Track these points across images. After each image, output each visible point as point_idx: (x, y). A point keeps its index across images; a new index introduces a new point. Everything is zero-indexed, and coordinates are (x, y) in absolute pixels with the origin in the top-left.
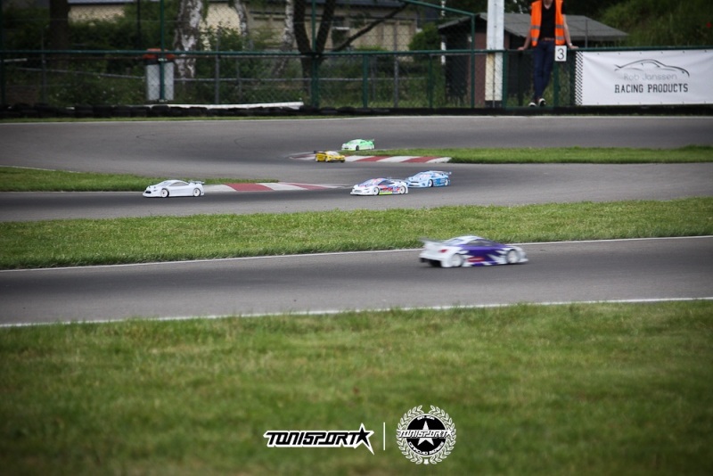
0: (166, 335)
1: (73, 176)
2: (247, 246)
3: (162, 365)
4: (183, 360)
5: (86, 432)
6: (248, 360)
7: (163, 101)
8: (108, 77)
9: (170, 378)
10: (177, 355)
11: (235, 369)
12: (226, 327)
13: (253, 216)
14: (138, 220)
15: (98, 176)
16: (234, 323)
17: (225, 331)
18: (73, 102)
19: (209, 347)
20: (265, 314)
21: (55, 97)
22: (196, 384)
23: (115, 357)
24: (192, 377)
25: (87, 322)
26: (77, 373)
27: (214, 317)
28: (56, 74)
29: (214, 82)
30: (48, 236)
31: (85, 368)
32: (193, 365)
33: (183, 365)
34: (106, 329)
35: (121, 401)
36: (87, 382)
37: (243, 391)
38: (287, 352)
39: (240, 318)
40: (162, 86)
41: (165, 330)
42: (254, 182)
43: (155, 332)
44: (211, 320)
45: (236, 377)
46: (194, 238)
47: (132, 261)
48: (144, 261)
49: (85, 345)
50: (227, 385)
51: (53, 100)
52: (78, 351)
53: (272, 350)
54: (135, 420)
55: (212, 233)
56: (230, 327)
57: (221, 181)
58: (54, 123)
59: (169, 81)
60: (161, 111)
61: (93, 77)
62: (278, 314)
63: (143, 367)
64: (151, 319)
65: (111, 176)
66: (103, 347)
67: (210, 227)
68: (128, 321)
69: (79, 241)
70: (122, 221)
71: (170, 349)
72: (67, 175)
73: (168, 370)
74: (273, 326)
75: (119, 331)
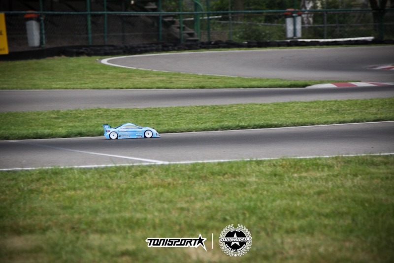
0: (301, 167)
1: (247, 80)
2: (344, 118)
3: (300, 183)
4: (311, 180)
5: (261, 219)
6: (348, 180)
7: (295, 38)
8: (266, 26)
9: (305, 190)
10: (308, 177)
11: (340, 185)
12: (334, 162)
13: (347, 101)
14: (284, 103)
15: (261, 80)
16: (339, 160)
17: (334, 164)
18: (246, 39)
19: (325, 173)
20: (356, 155)
21: (236, 37)
22: (319, 193)
23: (274, 178)
24: (317, 190)
25: (259, 159)
26: (255, 186)
27: (328, 156)
28: (237, 24)
29: (324, 27)
30: (234, 113)
31: (258, 184)
32: (317, 183)
33: (311, 183)
34: (269, 163)
35: (278, 202)
36: (260, 192)
37: (346, 197)
38: (369, 176)
39: (342, 157)
40: (295, 30)
41: (301, 164)
42: (347, 82)
43: (295, 165)
44: (326, 158)
45: (341, 189)
46: (314, 113)
47: (281, 126)
48: (287, 126)
49: (258, 172)
50: (336, 194)
51: (235, 39)
52: (254, 175)
53: (361, 175)
54: (287, 212)
55: (324, 110)
56: (337, 162)
57: (328, 82)
58: (236, 51)
59: (299, 27)
60: (294, 44)
61: (258, 25)
62: (363, 155)
63: (290, 184)
64: (293, 158)
65: (268, 80)
66: (267, 173)
67: (323, 107)
68: (281, 159)
69: (251, 115)
70: (274, 104)
71: (304, 174)
72: (244, 79)
73: (303, 186)
74: (361, 161)
75: (276, 164)
